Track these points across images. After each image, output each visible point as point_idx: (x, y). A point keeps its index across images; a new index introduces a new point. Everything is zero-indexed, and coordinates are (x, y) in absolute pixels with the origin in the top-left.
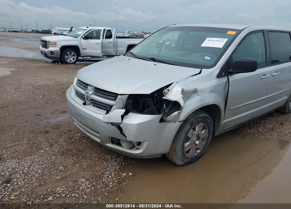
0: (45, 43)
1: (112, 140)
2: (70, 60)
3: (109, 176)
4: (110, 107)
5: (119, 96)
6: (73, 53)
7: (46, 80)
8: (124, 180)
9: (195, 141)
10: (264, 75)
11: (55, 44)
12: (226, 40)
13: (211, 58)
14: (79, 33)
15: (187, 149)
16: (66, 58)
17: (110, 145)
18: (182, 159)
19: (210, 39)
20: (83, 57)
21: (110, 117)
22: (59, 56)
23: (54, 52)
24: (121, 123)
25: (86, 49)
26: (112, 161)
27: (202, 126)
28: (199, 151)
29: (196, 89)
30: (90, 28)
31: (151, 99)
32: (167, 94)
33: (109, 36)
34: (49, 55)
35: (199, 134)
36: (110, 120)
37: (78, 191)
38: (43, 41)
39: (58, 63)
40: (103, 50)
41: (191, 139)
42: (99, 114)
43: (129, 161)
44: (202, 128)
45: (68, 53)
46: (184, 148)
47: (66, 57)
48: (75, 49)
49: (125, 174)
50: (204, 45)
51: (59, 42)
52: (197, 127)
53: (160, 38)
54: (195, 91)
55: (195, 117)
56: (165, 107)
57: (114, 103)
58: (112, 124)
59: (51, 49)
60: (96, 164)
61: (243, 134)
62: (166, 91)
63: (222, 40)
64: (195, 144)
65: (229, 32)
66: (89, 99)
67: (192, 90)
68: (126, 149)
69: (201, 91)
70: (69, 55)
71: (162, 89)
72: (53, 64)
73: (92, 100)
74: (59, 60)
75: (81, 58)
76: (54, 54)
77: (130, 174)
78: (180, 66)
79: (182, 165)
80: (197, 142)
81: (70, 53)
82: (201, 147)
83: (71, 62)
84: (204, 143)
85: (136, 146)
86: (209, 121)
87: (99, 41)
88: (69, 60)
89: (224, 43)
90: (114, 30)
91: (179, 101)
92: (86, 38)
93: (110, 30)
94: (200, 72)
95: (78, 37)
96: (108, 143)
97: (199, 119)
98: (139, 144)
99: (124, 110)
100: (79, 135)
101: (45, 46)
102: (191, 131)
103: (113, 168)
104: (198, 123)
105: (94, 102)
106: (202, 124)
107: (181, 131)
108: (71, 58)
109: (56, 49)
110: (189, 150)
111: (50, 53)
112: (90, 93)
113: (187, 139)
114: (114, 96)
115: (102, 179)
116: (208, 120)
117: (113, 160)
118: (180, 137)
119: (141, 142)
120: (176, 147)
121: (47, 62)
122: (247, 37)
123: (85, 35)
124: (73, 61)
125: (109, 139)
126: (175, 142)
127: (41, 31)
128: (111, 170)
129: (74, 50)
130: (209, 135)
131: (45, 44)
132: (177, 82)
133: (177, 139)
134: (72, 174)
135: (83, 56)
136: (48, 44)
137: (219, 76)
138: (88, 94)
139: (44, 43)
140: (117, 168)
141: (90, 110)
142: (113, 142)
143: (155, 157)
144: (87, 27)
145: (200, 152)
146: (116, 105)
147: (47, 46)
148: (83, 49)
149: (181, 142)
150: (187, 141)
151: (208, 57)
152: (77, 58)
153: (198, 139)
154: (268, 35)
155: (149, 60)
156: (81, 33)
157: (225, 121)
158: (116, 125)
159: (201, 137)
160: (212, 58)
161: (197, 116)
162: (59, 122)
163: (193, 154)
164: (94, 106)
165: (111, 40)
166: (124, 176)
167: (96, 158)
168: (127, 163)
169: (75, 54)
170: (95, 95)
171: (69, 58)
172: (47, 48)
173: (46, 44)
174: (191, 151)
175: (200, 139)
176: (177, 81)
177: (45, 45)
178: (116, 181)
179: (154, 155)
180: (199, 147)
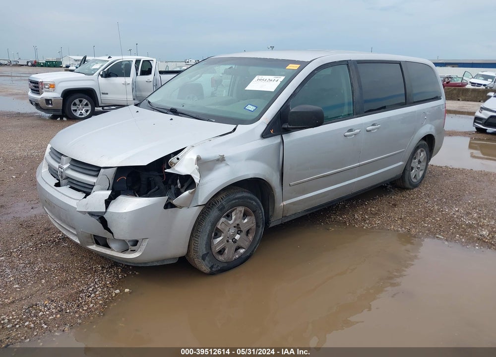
0: (36, 85)
1: (96, 240)
2: (81, 112)
3: (91, 294)
4: (91, 187)
5: (102, 170)
6: (85, 101)
7: (31, 148)
8: (113, 299)
9: (234, 235)
10: (350, 130)
11: (52, 86)
12: (283, 78)
13: (255, 108)
14: (96, 66)
15: (218, 249)
16: (74, 110)
17: (94, 247)
18: (209, 263)
19: (260, 77)
20: (103, 107)
21: (87, 204)
22: (61, 108)
23: (51, 100)
24: (105, 212)
25: (107, 94)
26: (103, 273)
27: (243, 212)
28: (242, 251)
29: (222, 156)
30: (113, 58)
31: (156, 173)
32: (175, 164)
33: (147, 71)
34: (43, 105)
35: (238, 225)
36: (88, 208)
37: (34, 319)
38: (33, 83)
39: (62, 119)
40: (138, 94)
41: (225, 232)
42: (74, 199)
43: (130, 273)
44: (242, 215)
45: (77, 101)
46: (212, 247)
47: (73, 108)
48: (89, 94)
49: (118, 291)
50: (250, 87)
51: (60, 82)
52: (233, 214)
53: (199, 75)
54: (221, 159)
55: (227, 198)
56: (179, 185)
57: (95, 181)
58: (92, 214)
59: (46, 95)
60: (75, 278)
61: (327, 223)
62: (173, 159)
63: (276, 79)
64: (234, 240)
65: (290, 65)
66: (64, 177)
67: (215, 157)
68: (117, 252)
69: (231, 158)
70: (79, 105)
71: (168, 157)
72: (52, 121)
73: (67, 178)
74: (60, 113)
75: (100, 109)
76: (51, 104)
77: (127, 290)
78: (208, 120)
79: (212, 274)
80: (237, 237)
81: (81, 101)
82: (246, 244)
83: (83, 116)
84: (251, 237)
85: (130, 247)
86: (254, 203)
87: (129, 80)
88: (79, 112)
89: (279, 83)
90: (155, 60)
91: (193, 176)
92: (107, 74)
93: (148, 61)
94: (235, 130)
95: (93, 74)
96: (91, 245)
97: (234, 201)
98: (135, 243)
99: (109, 192)
100: (61, 235)
101: (37, 91)
102: (223, 220)
103: (101, 283)
104: (233, 207)
105: (71, 181)
106: (242, 209)
107: (203, 220)
108: (82, 110)
109: (55, 94)
110: (224, 249)
111: (45, 102)
112: (65, 167)
113: (218, 233)
114: (95, 170)
115: (78, 300)
116: (252, 202)
117: (105, 271)
118: (203, 229)
119: (138, 241)
120: (197, 246)
121: (40, 117)
122: (316, 73)
123: (105, 70)
124: (85, 115)
125: (92, 239)
126: (196, 237)
127: (43, 63)
128: (96, 286)
129: (87, 97)
130: (258, 226)
131: (36, 87)
132: (193, 147)
133: (197, 233)
134: (31, 295)
135: (103, 105)
136: (40, 86)
137: (265, 135)
138: (61, 168)
139: (34, 85)
140: (108, 283)
141: (63, 194)
142: (98, 243)
143: (166, 263)
144: (110, 57)
145: (245, 253)
146: (98, 184)
147: (39, 91)
148: (103, 94)
149: (205, 237)
150: (216, 236)
151: (251, 106)
152: (93, 109)
153: (239, 232)
154: (356, 68)
155: (166, 111)
156: (99, 67)
157: (285, 203)
158: (98, 216)
159: (244, 229)
160: (257, 107)
161: (232, 197)
162: (34, 216)
163: (230, 255)
164: (71, 187)
165: (150, 77)
166: (116, 294)
167: (78, 269)
168: (125, 275)
169: (89, 103)
170: (72, 169)
171: (79, 110)
172: (39, 94)
173: (38, 87)
174: (226, 251)
175: (241, 231)
176: (192, 144)
177: (35, 89)
178: (101, 302)
179: (164, 260)
180: (242, 245)
